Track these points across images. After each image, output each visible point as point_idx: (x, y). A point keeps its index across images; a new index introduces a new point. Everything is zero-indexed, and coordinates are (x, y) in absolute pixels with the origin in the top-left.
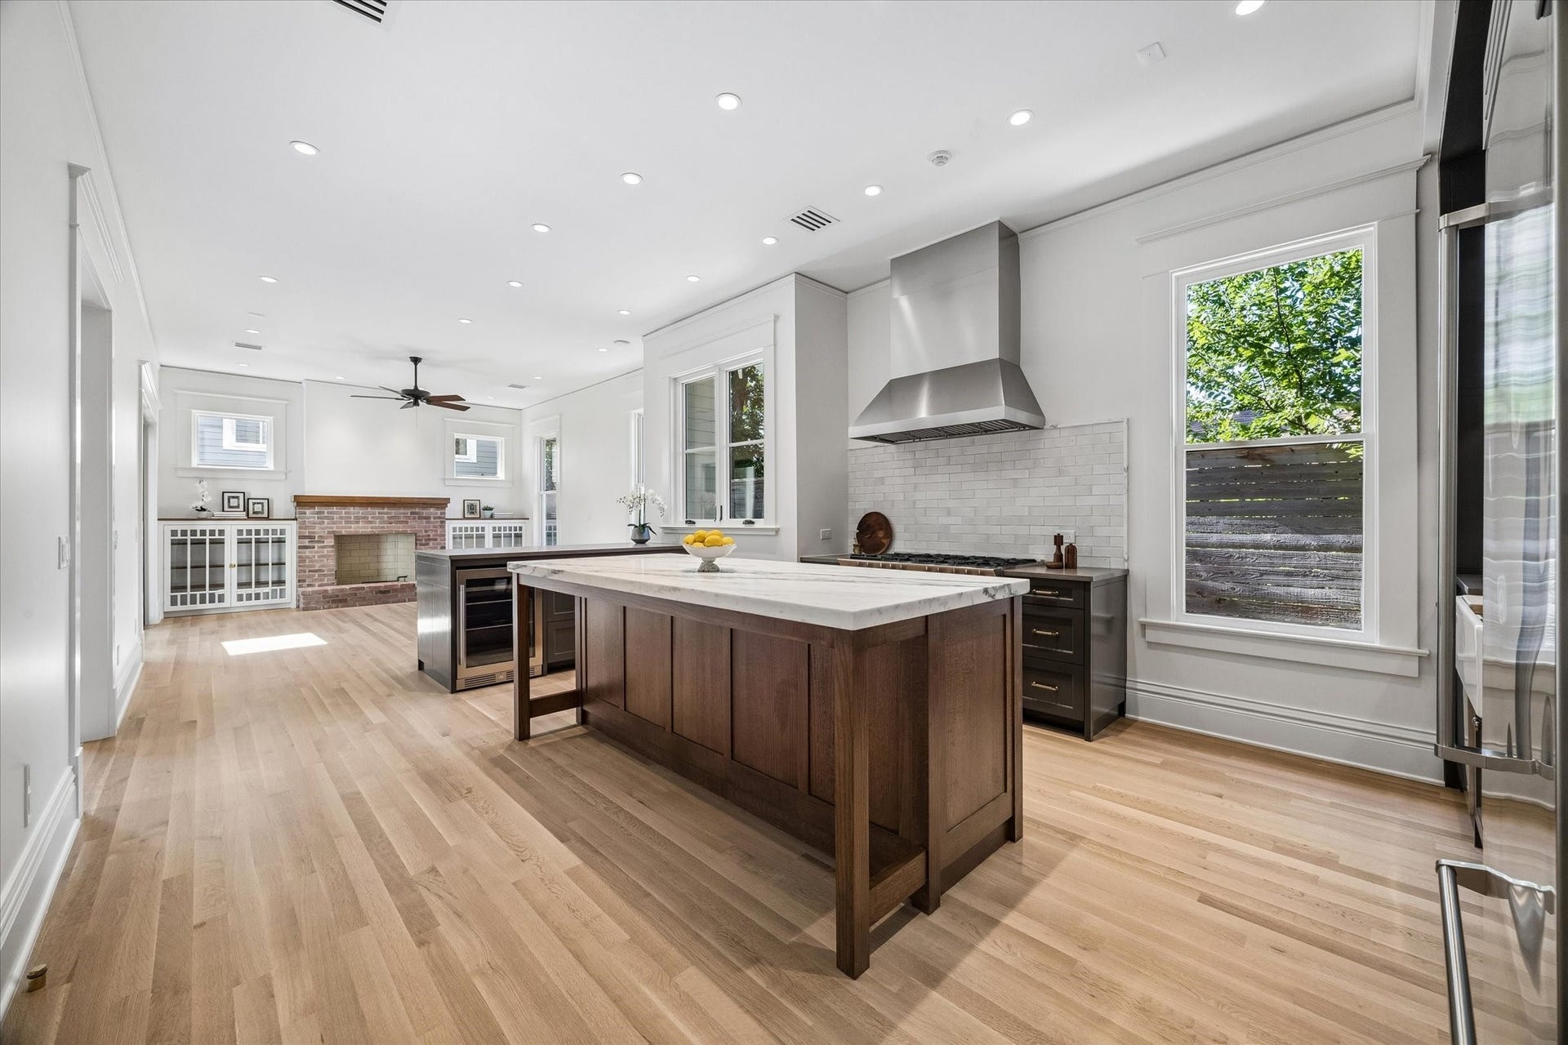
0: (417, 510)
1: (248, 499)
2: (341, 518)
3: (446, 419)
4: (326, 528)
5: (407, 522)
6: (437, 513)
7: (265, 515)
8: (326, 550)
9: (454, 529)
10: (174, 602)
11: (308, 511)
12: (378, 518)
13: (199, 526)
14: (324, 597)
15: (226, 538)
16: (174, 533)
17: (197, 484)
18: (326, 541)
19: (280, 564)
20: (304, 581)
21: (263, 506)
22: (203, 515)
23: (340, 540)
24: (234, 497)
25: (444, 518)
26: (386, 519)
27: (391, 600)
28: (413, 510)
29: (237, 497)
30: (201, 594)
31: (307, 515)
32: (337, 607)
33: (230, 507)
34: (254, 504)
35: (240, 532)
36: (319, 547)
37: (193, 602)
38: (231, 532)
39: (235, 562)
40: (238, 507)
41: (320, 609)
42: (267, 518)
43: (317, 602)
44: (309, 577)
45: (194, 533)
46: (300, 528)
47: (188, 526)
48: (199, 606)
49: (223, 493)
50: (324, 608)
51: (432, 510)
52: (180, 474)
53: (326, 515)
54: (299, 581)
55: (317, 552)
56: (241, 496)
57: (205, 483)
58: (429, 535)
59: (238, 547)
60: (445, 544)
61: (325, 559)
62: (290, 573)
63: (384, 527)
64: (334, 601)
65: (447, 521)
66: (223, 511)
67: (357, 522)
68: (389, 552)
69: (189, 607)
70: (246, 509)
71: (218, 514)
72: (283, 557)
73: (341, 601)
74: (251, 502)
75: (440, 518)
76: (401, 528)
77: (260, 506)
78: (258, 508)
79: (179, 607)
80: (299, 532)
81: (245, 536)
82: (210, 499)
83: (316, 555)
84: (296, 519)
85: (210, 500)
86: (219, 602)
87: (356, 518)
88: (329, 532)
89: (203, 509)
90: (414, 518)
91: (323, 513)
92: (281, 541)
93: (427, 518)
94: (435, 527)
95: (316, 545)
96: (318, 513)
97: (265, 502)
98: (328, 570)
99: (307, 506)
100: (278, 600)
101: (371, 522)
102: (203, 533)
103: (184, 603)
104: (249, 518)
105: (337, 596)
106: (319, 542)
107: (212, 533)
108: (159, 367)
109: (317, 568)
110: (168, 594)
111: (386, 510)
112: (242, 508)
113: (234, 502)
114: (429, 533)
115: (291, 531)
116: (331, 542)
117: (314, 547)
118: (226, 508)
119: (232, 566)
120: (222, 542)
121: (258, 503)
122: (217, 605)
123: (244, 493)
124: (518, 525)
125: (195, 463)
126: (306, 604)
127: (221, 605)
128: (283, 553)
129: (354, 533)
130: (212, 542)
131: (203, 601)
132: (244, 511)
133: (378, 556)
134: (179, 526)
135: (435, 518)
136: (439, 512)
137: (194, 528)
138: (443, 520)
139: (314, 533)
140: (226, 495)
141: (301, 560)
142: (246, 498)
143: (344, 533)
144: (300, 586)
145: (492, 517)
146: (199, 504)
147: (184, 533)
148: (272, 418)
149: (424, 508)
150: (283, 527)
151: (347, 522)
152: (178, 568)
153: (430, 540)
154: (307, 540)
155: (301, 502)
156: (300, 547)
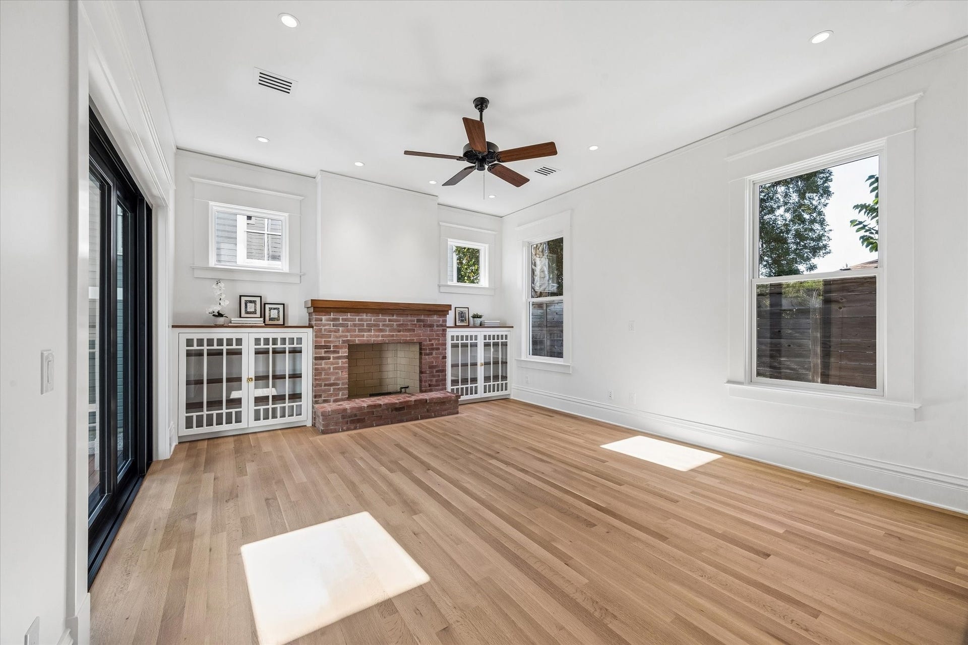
0: (422, 318)
1: (265, 304)
2: (355, 325)
3: (441, 223)
4: (341, 336)
5: (414, 330)
6: (439, 321)
7: (281, 322)
8: (340, 361)
9: (453, 337)
10: (189, 425)
11: (324, 318)
12: (387, 326)
13: (217, 334)
14: (343, 417)
15: (244, 347)
16: (189, 342)
17: (214, 286)
18: (340, 350)
19: (296, 376)
20: (320, 396)
21: (278, 313)
22: (221, 320)
23: (354, 349)
24: (251, 302)
25: (445, 326)
26: (395, 327)
27: (405, 418)
28: (419, 318)
29: (254, 302)
30: (217, 414)
31: (324, 322)
32: (355, 429)
33: (247, 313)
34: (270, 309)
35: (257, 341)
36: (334, 358)
37: (210, 424)
38: (249, 339)
39: (252, 376)
40: (255, 312)
41: (339, 432)
42: (283, 326)
43: (336, 424)
44: (324, 391)
45: (210, 342)
46: (316, 336)
47: (205, 334)
48: (215, 428)
49: (240, 296)
50: (343, 431)
51: (435, 317)
52: (198, 273)
53: (341, 322)
54: (315, 396)
55: (332, 364)
56: (258, 300)
57: (222, 285)
58: (432, 344)
59: (255, 357)
60: (446, 353)
61: (340, 371)
62: (306, 386)
63: (393, 336)
64: (352, 422)
65: (448, 329)
66: (240, 317)
67: (370, 331)
68: (390, 361)
69: (205, 429)
70: (263, 315)
71: (235, 320)
72: (298, 367)
73: (359, 421)
74: (267, 307)
75: (442, 326)
76: (407, 336)
77: (276, 311)
78: (274, 314)
79: (195, 431)
80: (316, 342)
81: (262, 346)
82: (227, 302)
83: (332, 367)
84: (310, 326)
85: (227, 305)
86: (236, 422)
87: (368, 325)
88: (344, 342)
89: (220, 315)
90: (420, 326)
91: (338, 319)
92: (296, 352)
93: (431, 326)
94: (438, 335)
95: (332, 356)
96: (334, 320)
97: (281, 307)
98: (343, 384)
99: (322, 312)
100: (295, 419)
101: (381, 330)
102: (220, 342)
103: (199, 425)
104: (267, 326)
105: (355, 415)
106: (334, 352)
107: (229, 342)
108: (174, 149)
109: (332, 382)
110: (183, 414)
111: (395, 317)
112: (258, 314)
113: (251, 307)
114: (433, 342)
115: (307, 338)
116: (344, 352)
117: (329, 359)
118: (243, 314)
119: (249, 379)
120: (239, 353)
121: (274, 309)
122: (234, 426)
123: (261, 297)
124: (504, 334)
125: (212, 263)
126: (325, 426)
127: (239, 426)
128: (298, 363)
129: (366, 342)
130: (230, 353)
131: (219, 423)
132: (261, 317)
133: (380, 365)
134: (195, 334)
135: (438, 326)
136: (441, 319)
137: (210, 336)
138: (444, 328)
139: (329, 342)
140: (243, 299)
141: (317, 372)
142: (263, 304)
143: (357, 342)
144: (316, 402)
145: (481, 325)
146: (216, 309)
147: (200, 342)
148: (286, 215)
149: (429, 315)
150: (299, 336)
151: (360, 331)
152: (194, 383)
153: (433, 349)
154: (322, 349)
155: (318, 307)
156: (316, 358)
